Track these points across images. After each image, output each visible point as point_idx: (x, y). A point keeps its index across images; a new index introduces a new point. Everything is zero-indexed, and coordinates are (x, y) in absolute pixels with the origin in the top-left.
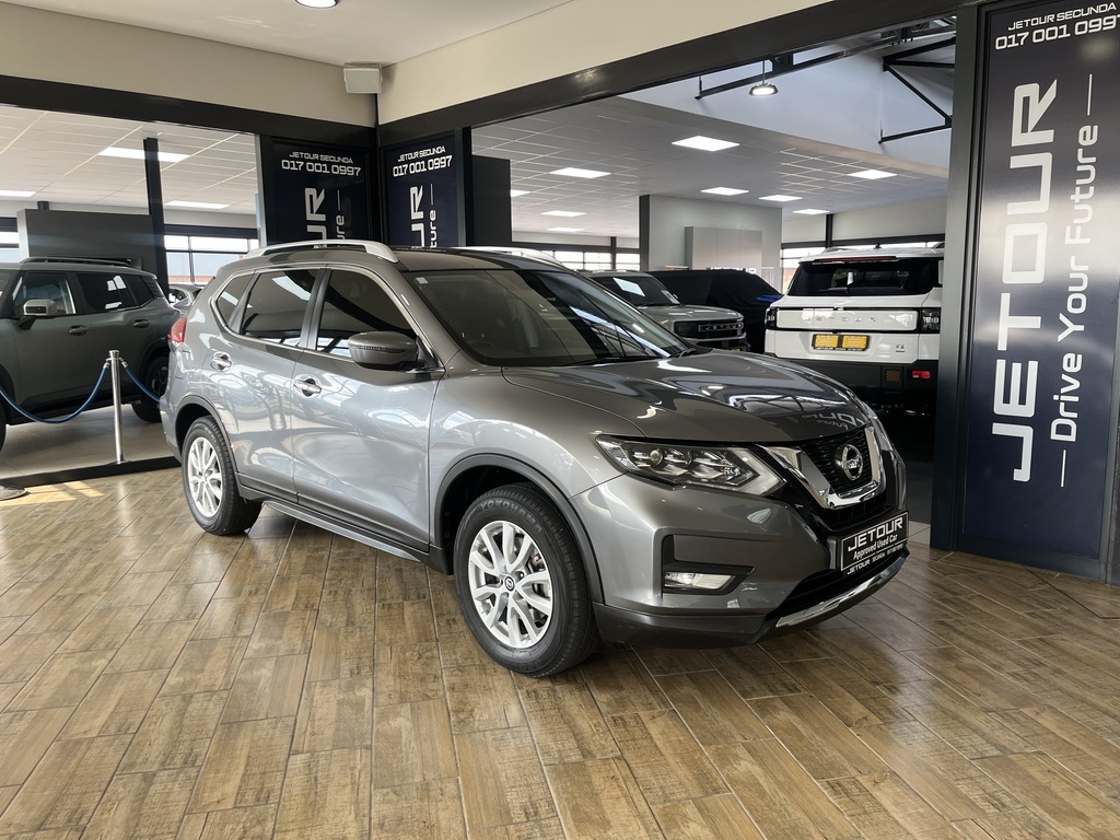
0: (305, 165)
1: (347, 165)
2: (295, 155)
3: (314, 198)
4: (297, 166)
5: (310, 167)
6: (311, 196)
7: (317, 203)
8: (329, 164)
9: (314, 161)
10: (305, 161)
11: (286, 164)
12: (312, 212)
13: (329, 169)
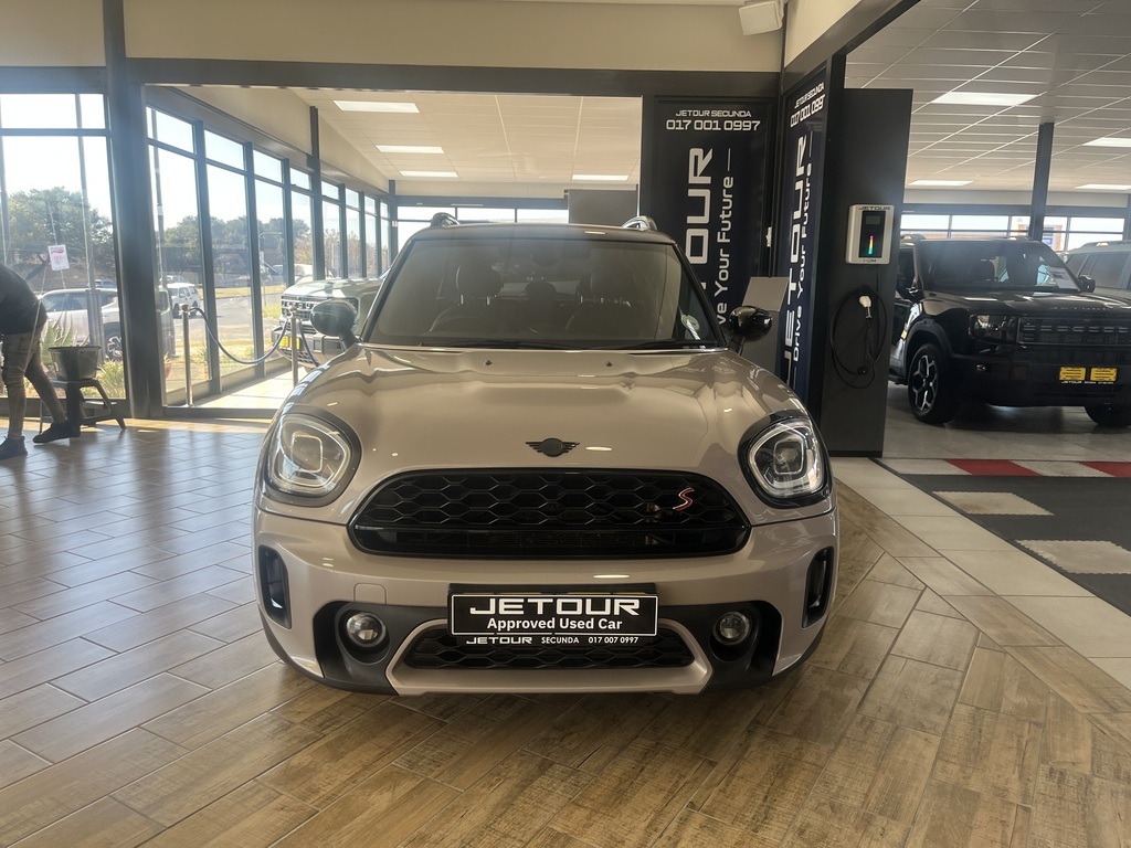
0: (692, 124)
1: (742, 119)
2: (683, 113)
3: (700, 158)
4: (684, 125)
5: (699, 125)
6: (696, 157)
7: (702, 164)
8: (721, 120)
9: (704, 118)
10: (693, 119)
11: (671, 125)
12: (695, 174)
13: (721, 125)
